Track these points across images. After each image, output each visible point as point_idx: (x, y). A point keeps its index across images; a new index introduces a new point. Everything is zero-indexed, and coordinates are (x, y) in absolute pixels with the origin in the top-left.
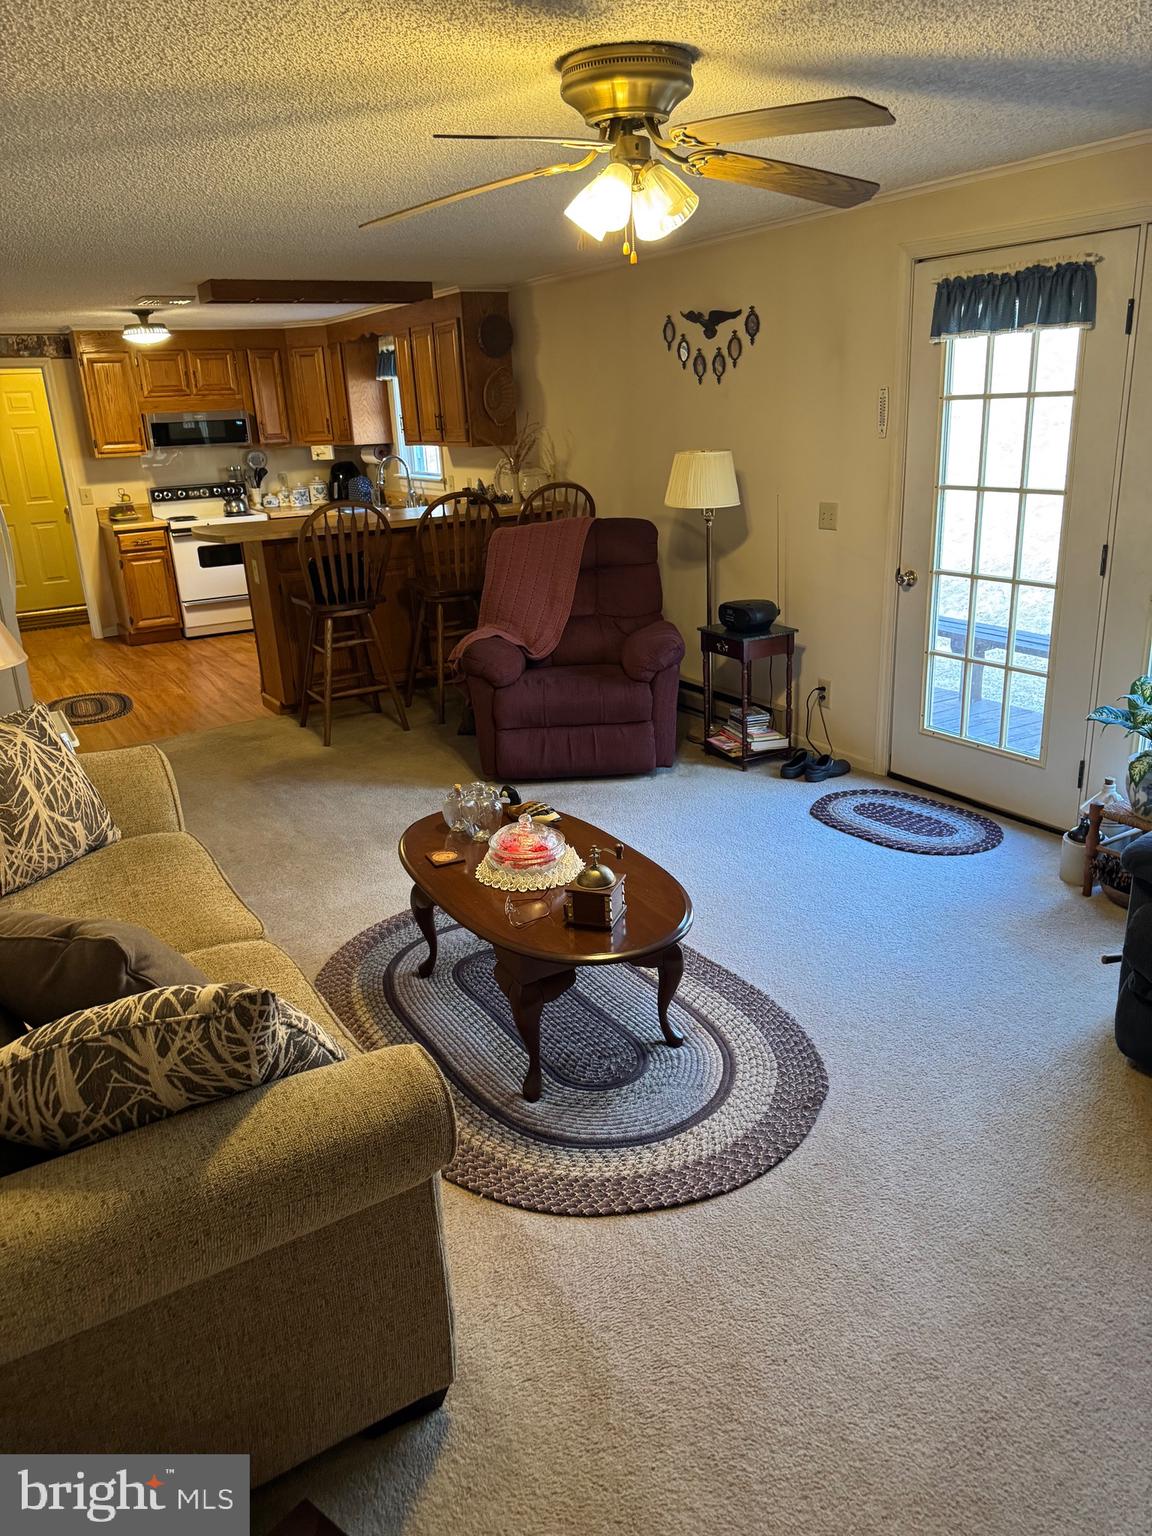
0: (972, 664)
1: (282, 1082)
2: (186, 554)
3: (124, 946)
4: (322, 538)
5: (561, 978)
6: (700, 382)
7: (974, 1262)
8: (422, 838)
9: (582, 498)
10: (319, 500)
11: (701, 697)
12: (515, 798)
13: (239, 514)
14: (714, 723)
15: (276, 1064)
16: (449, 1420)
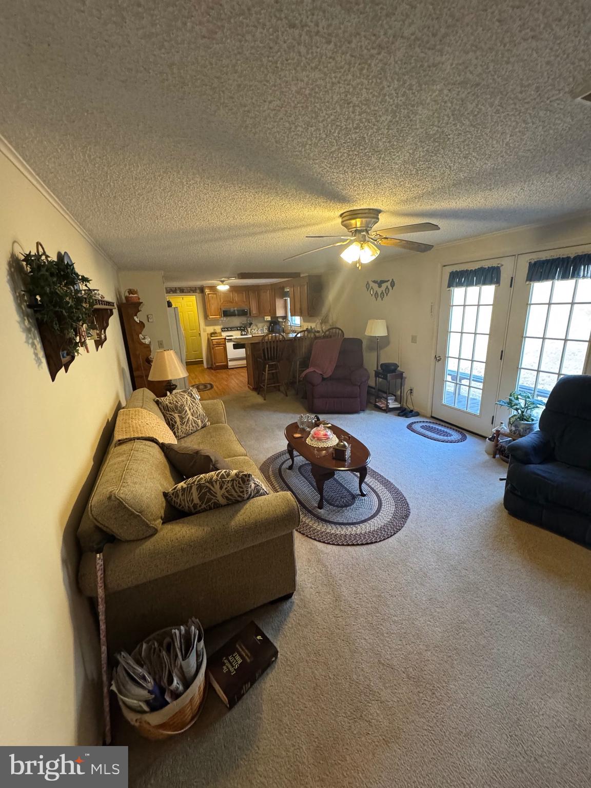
0: (458, 385)
1: (252, 499)
2: (230, 346)
3: (212, 457)
4: (267, 342)
5: (330, 474)
6: (376, 300)
7: (456, 572)
8: (291, 430)
9: (340, 332)
10: (266, 331)
11: (374, 390)
12: (318, 419)
13: (244, 335)
14: (378, 398)
15: (251, 494)
16: (294, 602)
